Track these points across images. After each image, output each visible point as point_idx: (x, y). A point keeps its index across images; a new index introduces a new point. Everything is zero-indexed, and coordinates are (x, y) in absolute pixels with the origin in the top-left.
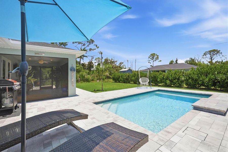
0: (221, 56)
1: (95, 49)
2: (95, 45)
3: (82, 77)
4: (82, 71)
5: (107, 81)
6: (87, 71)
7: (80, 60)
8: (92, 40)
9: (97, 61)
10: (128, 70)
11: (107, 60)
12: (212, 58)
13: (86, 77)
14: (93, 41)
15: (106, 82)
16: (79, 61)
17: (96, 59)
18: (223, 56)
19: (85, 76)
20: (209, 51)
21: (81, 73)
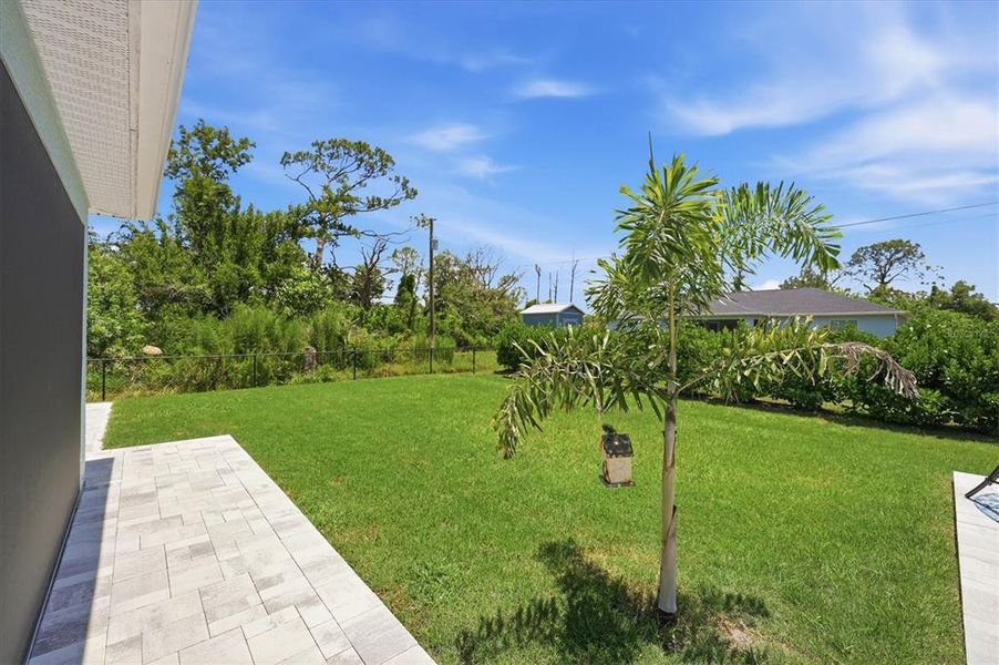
0: (922, 269)
1: (397, 202)
2: (397, 179)
3: (328, 338)
4: (326, 304)
5: (469, 365)
6: (355, 309)
7: (320, 250)
8: (382, 153)
9: (398, 265)
10: (566, 310)
11: (447, 262)
12: (883, 276)
13: (350, 338)
14: (389, 159)
15: (460, 371)
16: (314, 251)
17: (394, 255)
18: (928, 268)
19: (345, 333)
20: (872, 247)
21: (321, 316)
